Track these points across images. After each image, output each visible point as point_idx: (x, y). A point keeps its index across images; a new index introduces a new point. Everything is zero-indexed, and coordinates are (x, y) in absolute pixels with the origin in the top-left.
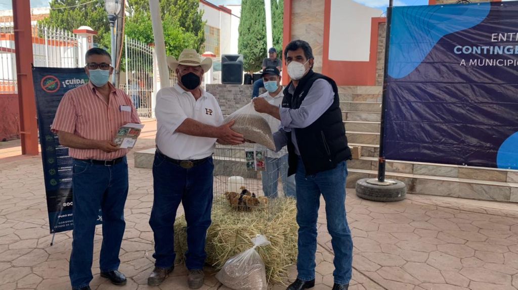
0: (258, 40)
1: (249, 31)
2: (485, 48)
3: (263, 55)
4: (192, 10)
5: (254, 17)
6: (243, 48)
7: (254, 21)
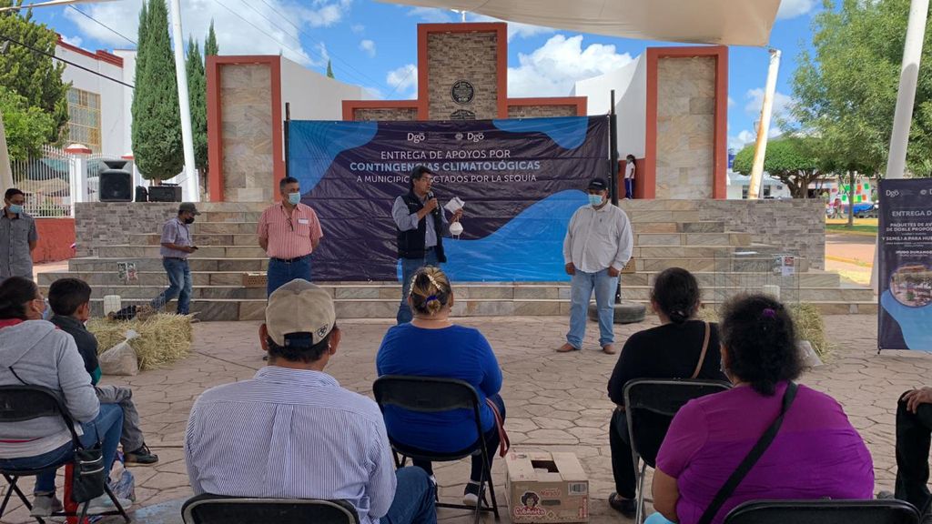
0: (167, 127)
1: (150, 112)
2: (377, 165)
3: (177, 151)
4: (41, 63)
5: (158, 90)
6: (140, 140)
7: (158, 98)
